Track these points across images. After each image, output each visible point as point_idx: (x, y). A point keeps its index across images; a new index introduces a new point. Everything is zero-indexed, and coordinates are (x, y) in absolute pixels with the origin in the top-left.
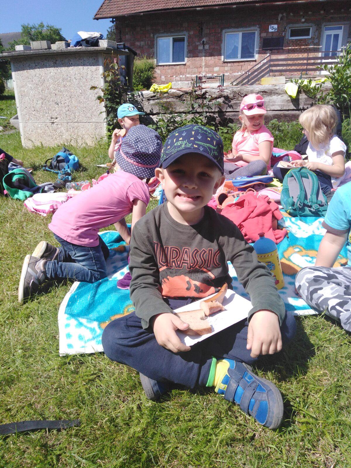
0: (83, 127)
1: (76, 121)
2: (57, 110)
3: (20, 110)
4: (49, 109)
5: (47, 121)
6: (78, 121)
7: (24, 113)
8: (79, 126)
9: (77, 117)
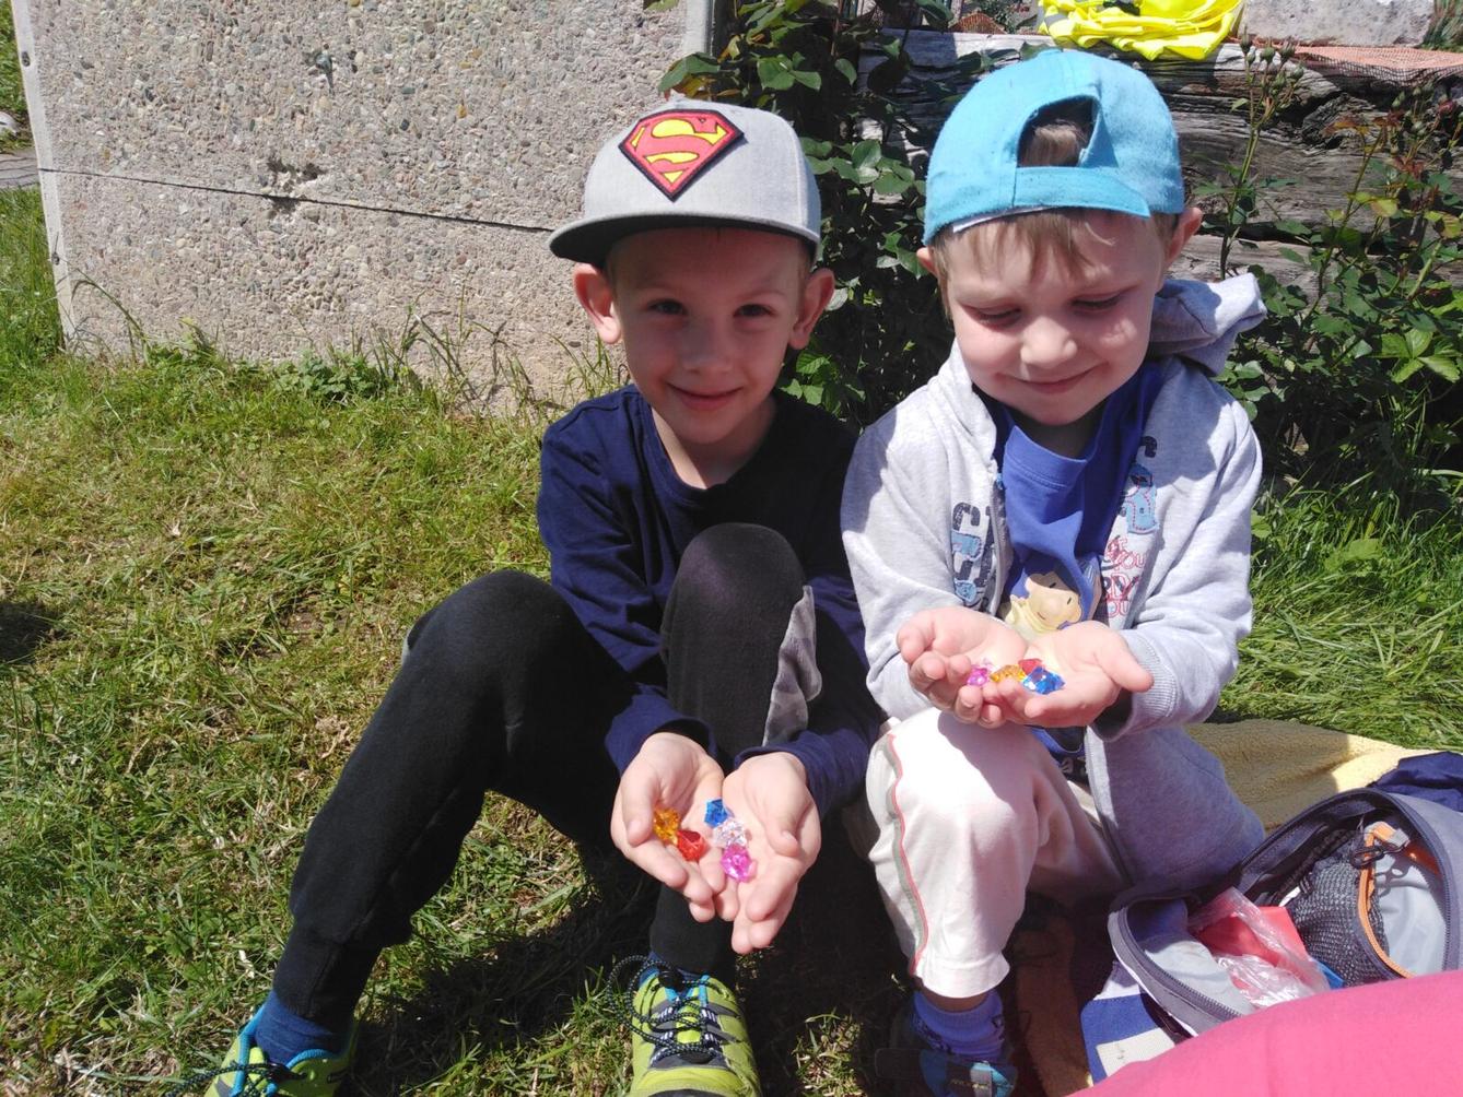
0: (506, 257)
1: (457, 208)
2: (315, 109)
3: (44, 80)
4: (256, 99)
5: (240, 186)
6: (476, 214)
7: (69, 103)
8: (475, 250)
9: (464, 180)
